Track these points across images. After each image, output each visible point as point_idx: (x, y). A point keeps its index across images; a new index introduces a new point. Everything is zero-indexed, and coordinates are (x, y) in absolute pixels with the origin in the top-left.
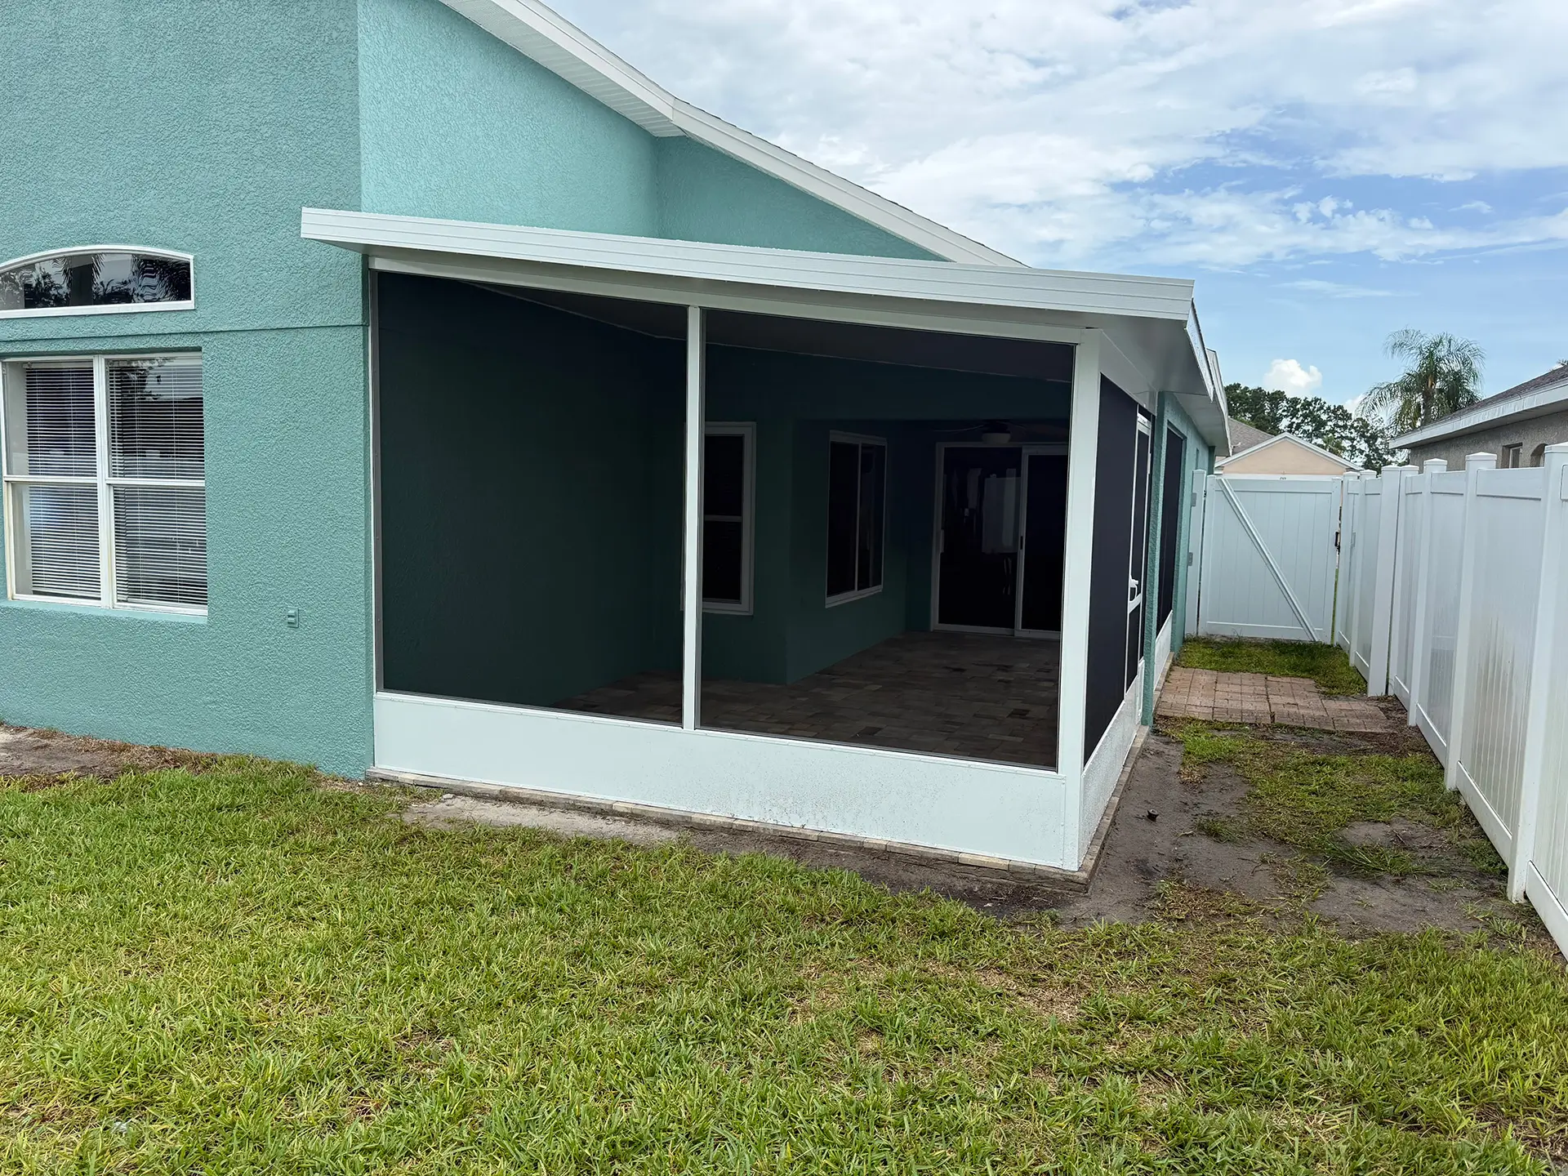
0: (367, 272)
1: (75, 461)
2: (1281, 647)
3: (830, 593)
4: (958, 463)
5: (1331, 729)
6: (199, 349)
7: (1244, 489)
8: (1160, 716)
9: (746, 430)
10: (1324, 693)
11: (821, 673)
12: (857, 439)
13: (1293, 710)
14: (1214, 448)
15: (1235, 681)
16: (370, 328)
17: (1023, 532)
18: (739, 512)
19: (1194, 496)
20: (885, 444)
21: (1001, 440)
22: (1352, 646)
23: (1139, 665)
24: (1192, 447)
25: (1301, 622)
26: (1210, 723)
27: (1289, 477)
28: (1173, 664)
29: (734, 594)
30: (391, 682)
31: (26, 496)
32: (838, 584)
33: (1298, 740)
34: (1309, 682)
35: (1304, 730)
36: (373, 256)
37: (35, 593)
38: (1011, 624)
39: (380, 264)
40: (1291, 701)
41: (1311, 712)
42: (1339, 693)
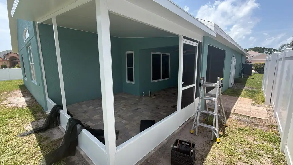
3: (153, 80)
5: (250, 116)
9: (133, 52)
10: (253, 103)
13: (242, 109)
16: (37, 35)
18: (133, 67)
20: (169, 54)
35: (242, 115)
36: (36, 22)
40: (242, 106)
41: (246, 110)
42: (257, 104)
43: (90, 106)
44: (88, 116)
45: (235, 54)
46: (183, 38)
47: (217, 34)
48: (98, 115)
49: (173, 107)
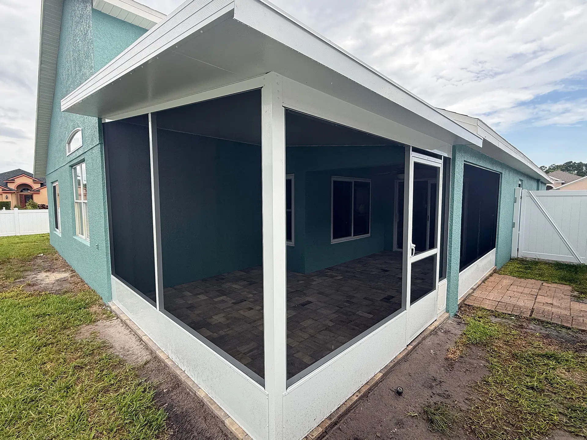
0: (101, 124)
2: (559, 266)
3: (334, 238)
5: (569, 326)
8: (466, 305)
9: (292, 177)
10: (575, 296)
13: (549, 308)
14: (539, 180)
15: (522, 284)
16: (103, 144)
18: (291, 208)
19: (515, 199)
20: (370, 182)
23: (438, 284)
24: (511, 178)
25: (573, 254)
26: (492, 312)
28: (495, 271)
32: (340, 234)
33: (543, 331)
34: (567, 288)
35: (550, 324)
40: (550, 301)
41: (559, 311)
42: (584, 297)
43: (199, 294)
44: (198, 315)
45: (521, 180)
46: (413, 151)
47: (485, 141)
48: (222, 315)
49: (385, 301)
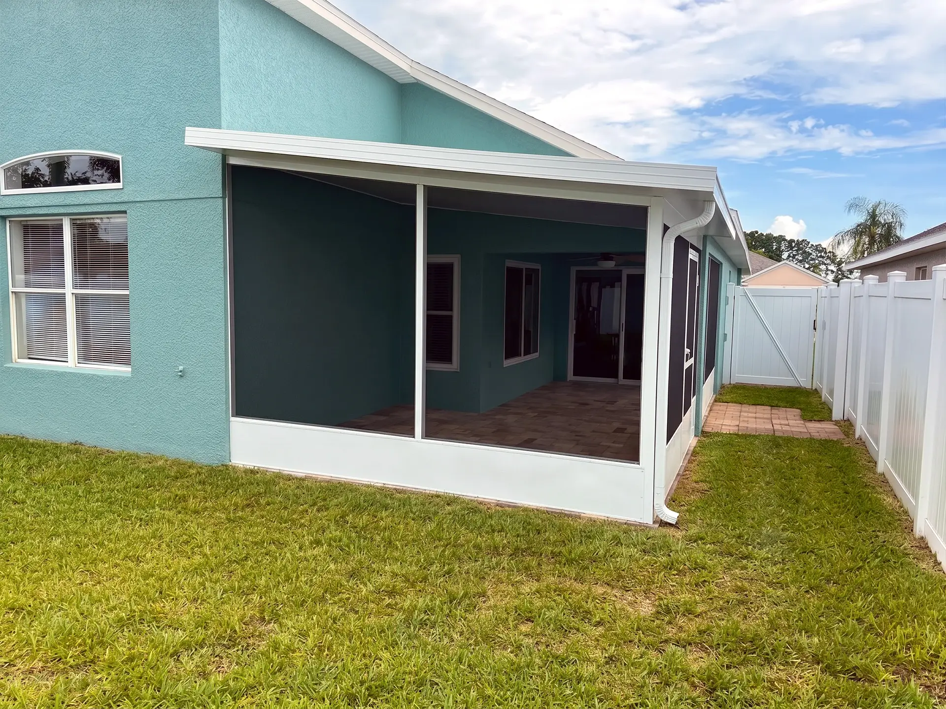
0: (225, 165)
1: (52, 279)
3: (506, 358)
4: (584, 279)
6: (125, 212)
7: (759, 295)
8: (705, 432)
9: (455, 260)
11: (501, 406)
12: (523, 265)
13: (786, 428)
14: (740, 270)
15: (752, 411)
16: (227, 199)
17: (623, 321)
18: (451, 310)
19: (727, 298)
20: (540, 268)
21: (610, 265)
22: (823, 390)
23: (692, 400)
24: (726, 269)
25: (793, 375)
27: (787, 287)
28: (715, 400)
29: (448, 359)
30: (240, 411)
31: (23, 301)
32: (512, 352)
34: (796, 411)
36: (228, 155)
37: (30, 358)
38: (616, 376)
39: (233, 161)
40: (786, 422)
41: (798, 429)
